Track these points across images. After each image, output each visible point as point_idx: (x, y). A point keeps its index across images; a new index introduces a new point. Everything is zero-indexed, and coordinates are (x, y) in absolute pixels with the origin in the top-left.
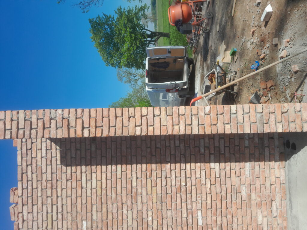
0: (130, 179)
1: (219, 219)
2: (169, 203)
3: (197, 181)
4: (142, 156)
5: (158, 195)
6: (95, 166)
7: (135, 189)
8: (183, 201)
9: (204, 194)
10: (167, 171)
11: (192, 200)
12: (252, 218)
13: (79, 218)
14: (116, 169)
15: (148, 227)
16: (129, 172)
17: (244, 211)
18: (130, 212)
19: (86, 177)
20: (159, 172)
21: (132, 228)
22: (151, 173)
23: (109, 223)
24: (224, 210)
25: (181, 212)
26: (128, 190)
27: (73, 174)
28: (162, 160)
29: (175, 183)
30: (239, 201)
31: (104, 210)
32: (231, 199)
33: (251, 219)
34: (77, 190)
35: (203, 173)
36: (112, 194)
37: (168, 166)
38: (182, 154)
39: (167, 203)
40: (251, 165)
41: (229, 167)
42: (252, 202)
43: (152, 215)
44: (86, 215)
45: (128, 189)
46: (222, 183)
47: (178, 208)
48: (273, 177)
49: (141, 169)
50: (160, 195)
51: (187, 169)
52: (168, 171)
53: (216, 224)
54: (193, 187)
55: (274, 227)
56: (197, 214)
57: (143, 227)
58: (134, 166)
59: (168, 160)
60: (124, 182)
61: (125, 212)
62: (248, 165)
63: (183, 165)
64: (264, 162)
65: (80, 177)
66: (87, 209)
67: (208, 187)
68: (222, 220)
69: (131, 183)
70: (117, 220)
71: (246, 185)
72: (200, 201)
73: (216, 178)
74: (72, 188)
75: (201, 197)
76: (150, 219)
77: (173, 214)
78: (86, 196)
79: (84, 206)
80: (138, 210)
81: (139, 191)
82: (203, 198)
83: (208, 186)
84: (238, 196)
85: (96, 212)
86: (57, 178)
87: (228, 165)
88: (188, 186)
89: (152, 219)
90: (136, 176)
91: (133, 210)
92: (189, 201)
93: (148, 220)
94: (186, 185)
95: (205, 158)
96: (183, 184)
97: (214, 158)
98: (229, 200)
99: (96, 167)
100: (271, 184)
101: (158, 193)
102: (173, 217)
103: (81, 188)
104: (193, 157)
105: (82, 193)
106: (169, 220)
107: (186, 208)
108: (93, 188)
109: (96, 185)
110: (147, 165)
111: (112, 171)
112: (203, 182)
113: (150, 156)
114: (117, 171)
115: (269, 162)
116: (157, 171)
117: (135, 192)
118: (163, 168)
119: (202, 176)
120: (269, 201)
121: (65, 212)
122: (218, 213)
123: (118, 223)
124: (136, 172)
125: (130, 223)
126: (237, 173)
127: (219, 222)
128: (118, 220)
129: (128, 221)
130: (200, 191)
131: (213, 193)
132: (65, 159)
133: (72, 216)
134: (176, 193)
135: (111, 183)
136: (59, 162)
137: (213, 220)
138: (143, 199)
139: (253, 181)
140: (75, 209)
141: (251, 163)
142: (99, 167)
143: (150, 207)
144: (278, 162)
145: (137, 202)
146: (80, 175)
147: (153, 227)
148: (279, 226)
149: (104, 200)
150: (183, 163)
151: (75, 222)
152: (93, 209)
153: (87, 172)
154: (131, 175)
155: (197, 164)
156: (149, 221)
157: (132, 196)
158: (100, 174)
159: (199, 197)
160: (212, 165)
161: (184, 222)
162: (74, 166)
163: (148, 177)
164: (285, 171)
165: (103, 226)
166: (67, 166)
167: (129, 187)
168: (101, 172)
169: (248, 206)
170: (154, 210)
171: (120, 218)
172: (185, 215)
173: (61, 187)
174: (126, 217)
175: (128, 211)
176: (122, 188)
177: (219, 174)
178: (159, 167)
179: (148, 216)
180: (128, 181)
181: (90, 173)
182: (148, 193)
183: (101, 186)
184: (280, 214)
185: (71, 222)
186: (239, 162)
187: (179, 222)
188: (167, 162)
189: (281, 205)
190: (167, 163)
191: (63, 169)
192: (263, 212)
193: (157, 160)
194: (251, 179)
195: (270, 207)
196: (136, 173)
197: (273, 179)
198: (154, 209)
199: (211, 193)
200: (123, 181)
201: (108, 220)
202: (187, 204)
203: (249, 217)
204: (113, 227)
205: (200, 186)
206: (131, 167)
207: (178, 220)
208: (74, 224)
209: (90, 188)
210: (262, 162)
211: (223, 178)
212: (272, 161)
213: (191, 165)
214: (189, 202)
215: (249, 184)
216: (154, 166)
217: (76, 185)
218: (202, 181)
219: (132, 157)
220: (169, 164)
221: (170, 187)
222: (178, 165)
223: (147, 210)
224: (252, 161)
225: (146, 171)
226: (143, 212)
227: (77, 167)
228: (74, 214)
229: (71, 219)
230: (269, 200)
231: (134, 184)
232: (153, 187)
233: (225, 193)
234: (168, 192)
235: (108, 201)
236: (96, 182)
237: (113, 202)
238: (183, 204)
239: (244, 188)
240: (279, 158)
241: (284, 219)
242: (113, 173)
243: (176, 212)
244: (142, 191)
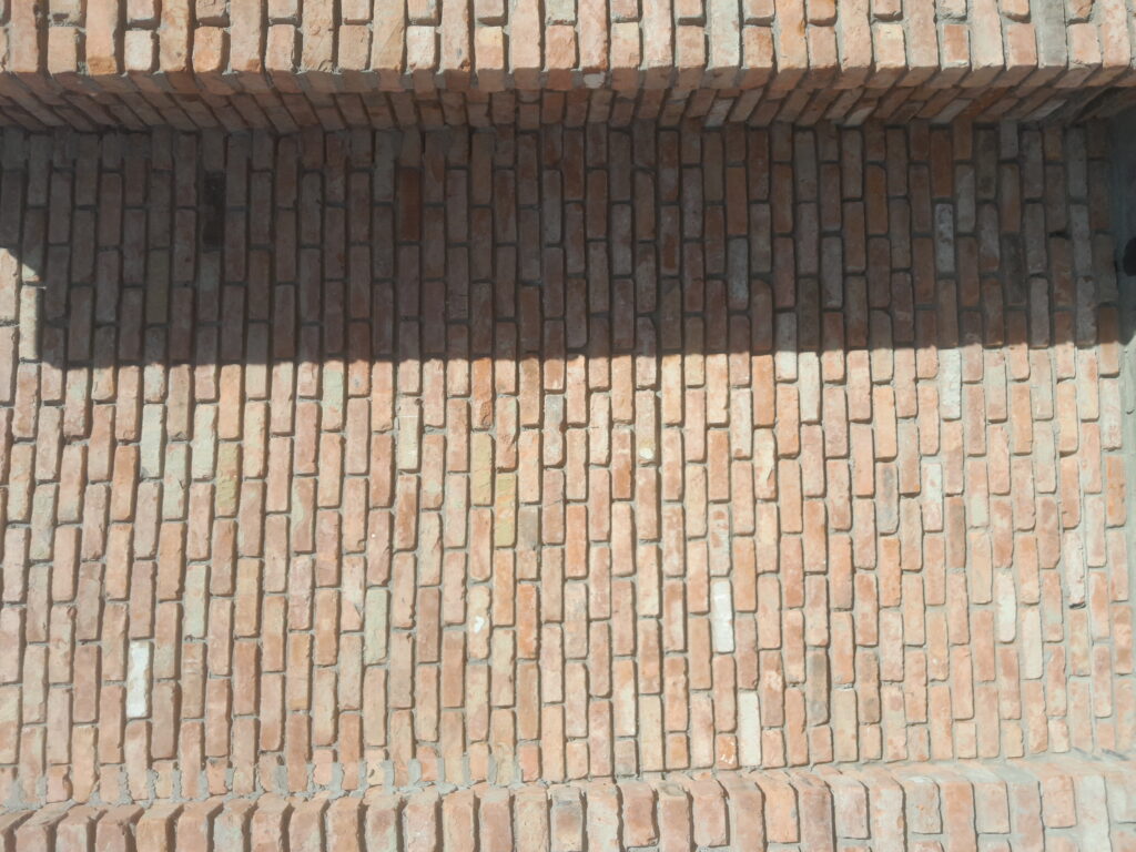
0: (388, 435)
1: (816, 619)
2: (575, 545)
3: (710, 441)
4: (447, 323)
5: (523, 509)
6: (212, 369)
7: (408, 480)
8: (640, 534)
9: (743, 501)
10: (569, 394)
11: (685, 532)
12: (968, 616)
13: (114, 626)
14: (315, 382)
15: (468, 667)
16: (381, 397)
17: (933, 581)
18: (377, 595)
19: (164, 421)
20: (529, 397)
21: (387, 673)
22: (494, 407)
23: (265, 650)
24: (838, 578)
25: (630, 590)
26: (373, 488)
27: (95, 407)
28: (546, 341)
29: (606, 453)
30: (911, 532)
31: (247, 584)
32: (873, 524)
33: (965, 619)
34: (109, 491)
35: (741, 399)
36: (289, 510)
37: (576, 367)
38: (643, 315)
39: (567, 546)
40: (964, 363)
41: (867, 370)
42: (972, 535)
43: (486, 605)
44: (149, 614)
45: (372, 482)
46: (828, 446)
47: (615, 570)
48: (1070, 416)
49: (445, 386)
50: (534, 509)
51: (664, 384)
52: (575, 393)
53: (801, 646)
54: (690, 469)
55: (1074, 655)
56: (709, 596)
57: (443, 669)
58: (409, 367)
59: (573, 344)
60: (355, 445)
61: (352, 592)
62: (952, 361)
63: (646, 366)
64: (1025, 346)
65: (131, 422)
66: (154, 584)
67: (761, 469)
68: (829, 628)
69: (390, 450)
70: (308, 635)
71: (943, 457)
72: (724, 537)
73: (800, 424)
74: (85, 481)
75: (730, 516)
76: (478, 624)
77: (591, 597)
78: (154, 519)
79: (143, 568)
80: (421, 582)
81: (431, 487)
82: (740, 521)
83: (765, 460)
84: (908, 512)
85: (202, 595)
86: (9, 427)
87: (859, 363)
88: (669, 463)
89: (487, 625)
90: (417, 416)
91: (392, 585)
92: (673, 533)
93: (465, 635)
94: (657, 461)
95: (751, 328)
96: (646, 453)
97: (794, 327)
98: (862, 529)
99: (218, 375)
100: (1061, 449)
101: (521, 499)
102: (592, 616)
103: (132, 479)
104: (694, 326)
105: (139, 504)
106: (574, 628)
107: (655, 568)
108: (194, 476)
109: (211, 459)
110: (475, 364)
111: (299, 393)
112: (741, 443)
113: (489, 322)
114: (319, 395)
115: (1050, 350)
116: (520, 398)
117: (407, 496)
118: (551, 381)
119: (733, 417)
120: (1050, 532)
121: (38, 598)
122: (813, 591)
123: (316, 651)
124: (416, 398)
125: (374, 651)
126: (903, 399)
127: (814, 638)
128: (313, 638)
129: (368, 642)
130: (726, 488)
131: (789, 497)
132: (59, 332)
133: (73, 618)
134: (612, 501)
135: (288, 449)
136: (27, 349)
137: (785, 626)
138: (446, 529)
139: (976, 438)
140: (90, 586)
141: (966, 350)
142: (231, 372)
143: (482, 567)
144: (1090, 347)
145: (416, 546)
146: (134, 410)
147: (490, 669)
148: (1097, 647)
149: (247, 541)
150: (650, 355)
151: (87, 650)
152: (188, 583)
153: (170, 401)
154: (394, 416)
155: (711, 360)
156: (470, 639)
157: (392, 518)
158: (237, 407)
159: (719, 515)
160: (786, 361)
161: (647, 638)
162: (107, 367)
163: (476, 423)
164: (1122, 391)
165: (235, 669)
166: (66, 365)
167: (381, 469)
168: (243, 400)
169: (955, 554)
170: (502, 582)
171: (325, 624)
172: (649, 605)
173: (28, 476)
174: (357, 617)
175: (366, 588)
176: (343, 475)
177: (816, 405)
178: (530, 376)
179: (471, 610)
180: (377, 440)
181: (186, 400)
182: (474, 500)
183: (234, 467)
184: (1098, 592)
185: (67, 648)
186: (913, 343)
187: (622, 640)
188: (569, 353)
189: (1101, 549)
190: (569, 356)
191: (47, 381)
192: (1023, 581)
193: (523, 340)
194: (968, 427)
195: (1054, 559)
196: (420, 403)
197: (1068, 426)
198: (500, 577)
199: (776, 499)
200: (349, 444)
201: (264, 638)
202: (659, 553)
203: (955, 609)
204: (289, 673)
205: (725, 464)
206: (395, 374)
207: (614, 629)
208: (85, 657)
209: (182, 476)
210: (1016, 347)
211: (834, 423)
212: (1063, 341)
213: (683, 365)
214: (670, 539)
215: (956, 451)
216: (505, 368)
217: (106, 462)
218: (733, 440)
219: (402, 325)
220: (581, 359)
221: (583, 470)
222: (622, 364)
223: (464, 582)
224: (971, 343)
225: (468, 394)
226: (447, 593)
227: (121, 371)
228: (88, 609)
229: (67, 637)
230: (1048, 526)
231: (407, 458)
232: (502, 470)
233: (847, 495)
234: (569, 496)
235: (268, 538)
236: (212, 449)
237: (294, 546)
238: (642, 550)
239: (932, 469)
240: (1094, 329)
241: (1116, 615)
242: (300, 404)
243: (608, 590)
244: (443, 492)
